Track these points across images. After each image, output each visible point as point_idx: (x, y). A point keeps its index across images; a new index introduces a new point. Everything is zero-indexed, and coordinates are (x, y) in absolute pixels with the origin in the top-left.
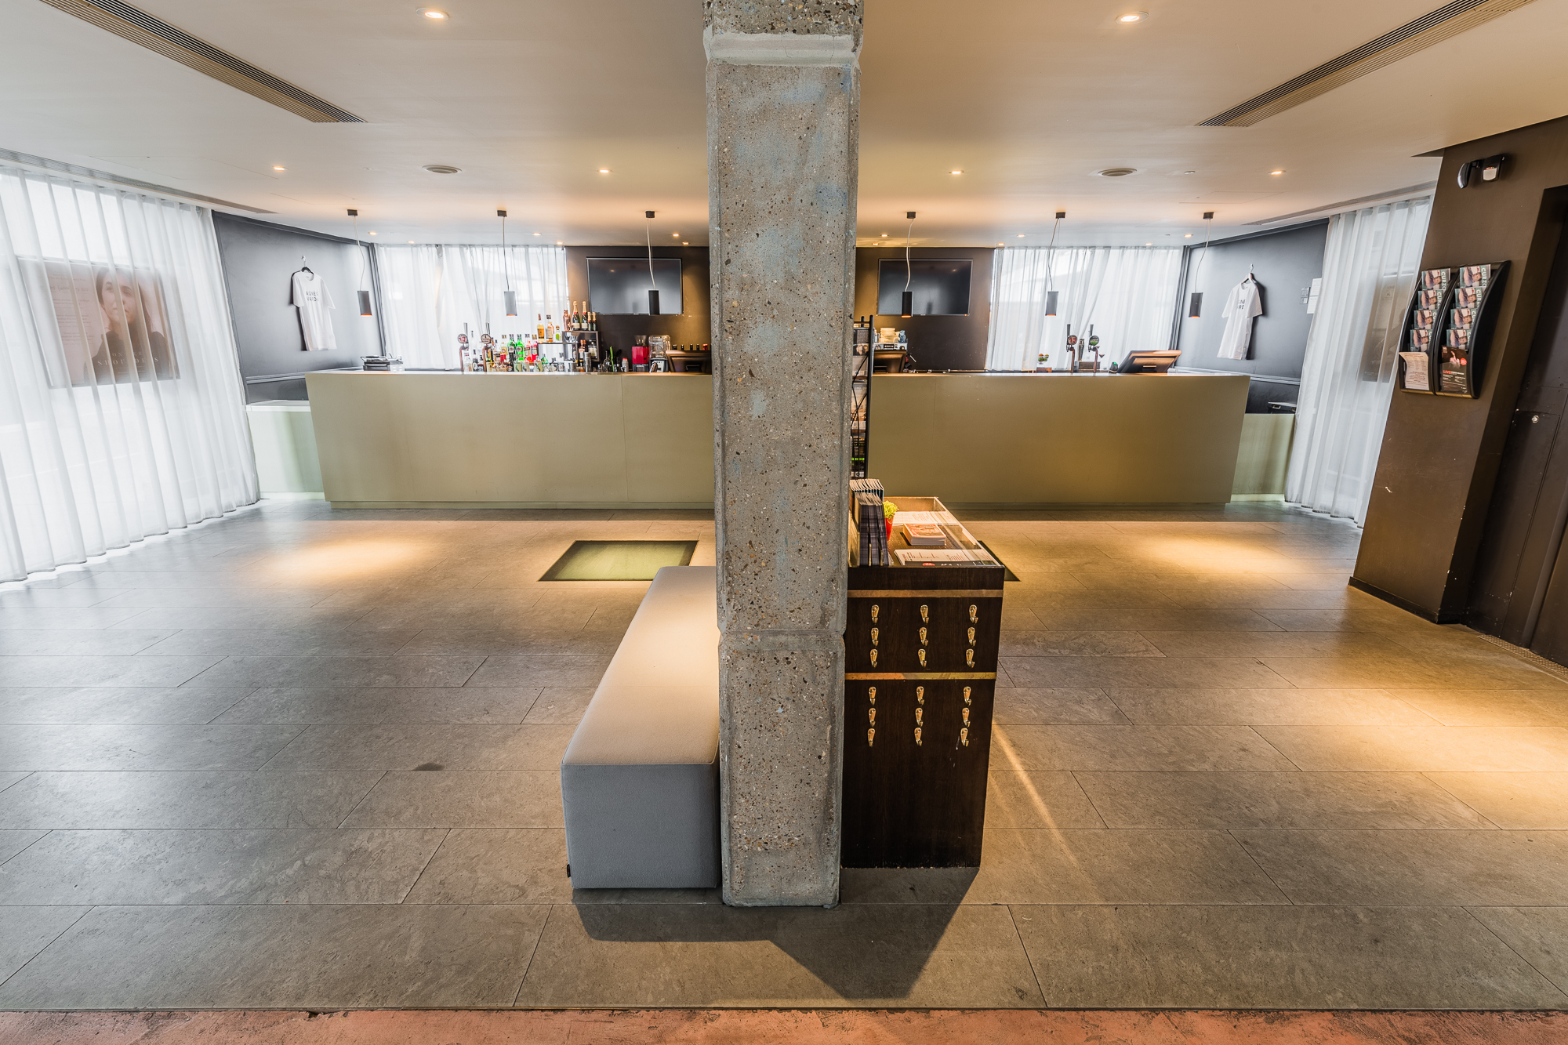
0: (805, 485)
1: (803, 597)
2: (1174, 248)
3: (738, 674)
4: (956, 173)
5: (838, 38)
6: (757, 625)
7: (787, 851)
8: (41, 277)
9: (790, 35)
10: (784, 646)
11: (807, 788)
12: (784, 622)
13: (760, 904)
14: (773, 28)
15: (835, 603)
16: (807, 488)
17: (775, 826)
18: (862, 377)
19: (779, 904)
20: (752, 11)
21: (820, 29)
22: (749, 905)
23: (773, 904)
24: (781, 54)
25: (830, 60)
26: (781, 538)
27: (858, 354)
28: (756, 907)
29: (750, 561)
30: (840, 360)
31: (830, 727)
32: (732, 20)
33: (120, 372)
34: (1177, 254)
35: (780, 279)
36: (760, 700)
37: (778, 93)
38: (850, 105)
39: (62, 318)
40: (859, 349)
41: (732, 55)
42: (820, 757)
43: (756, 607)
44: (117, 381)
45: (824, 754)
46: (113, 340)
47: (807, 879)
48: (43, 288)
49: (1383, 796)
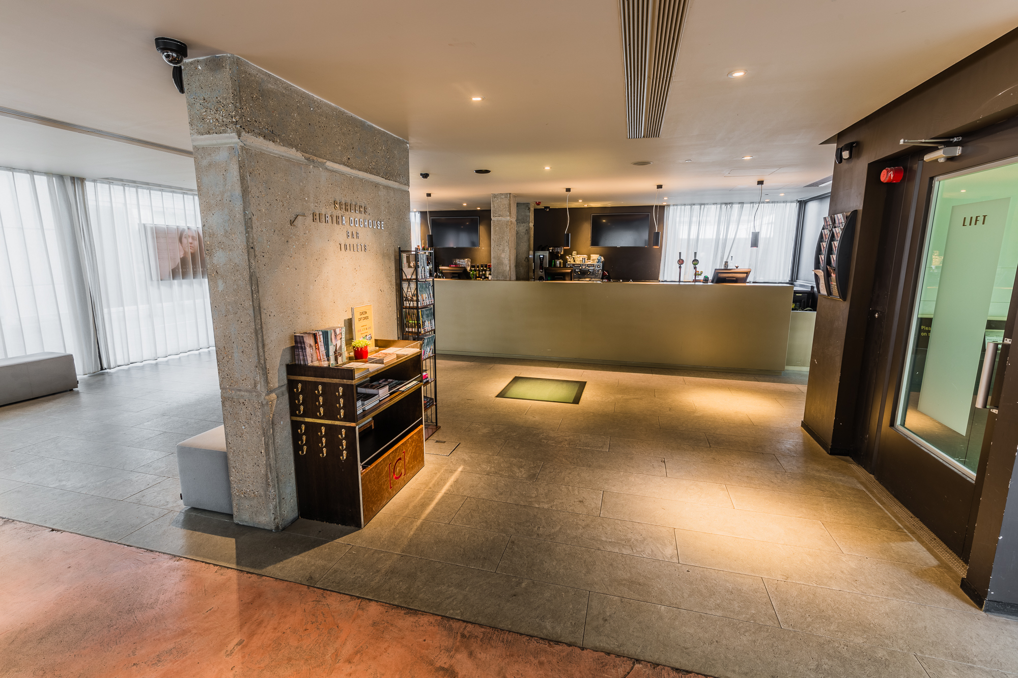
0: (241, 322)
1: (246, 373)
2: (792, 202)
3: (226, 408)
4: (547, 168)
5: (231, 134)
6: (231, 386)
7: (254, 498)
8: (152, 233)
9: (215, 135)
10: (242, 396)
11: (258, 468)
12: (240, 385)
13: (245, 524)
14: (209, 133)
15: (259, 378)
16: (242, 323)
17: (247, 485)
18: (414, 279)
19: (253, 525)
20: (201, 127)
21: (225, 132)
22: (241, 524)
23: (251, 525)
24: (214, 142)
25: (230, 143)
26: (235, 346)
27: (411, 267)
28: (244, 525)
29: (225, 355)
30: (248, 267)
31: (263, 438)
32: (195, 130)
33: (184, 275)
34: (794, 207)
35: (222, 232)
36: (235, 421)
37: (214, 157)
38: (239, 160)
39: (159, 251)
40: (412, 264)
41: (199, 144)
42: (261, 453)
43: (229, 377)
44: (183, 278)
45: (263, 451)
46: (183, 261)
47: (263, 515)
48: (153, 238)
49: (630, 536)
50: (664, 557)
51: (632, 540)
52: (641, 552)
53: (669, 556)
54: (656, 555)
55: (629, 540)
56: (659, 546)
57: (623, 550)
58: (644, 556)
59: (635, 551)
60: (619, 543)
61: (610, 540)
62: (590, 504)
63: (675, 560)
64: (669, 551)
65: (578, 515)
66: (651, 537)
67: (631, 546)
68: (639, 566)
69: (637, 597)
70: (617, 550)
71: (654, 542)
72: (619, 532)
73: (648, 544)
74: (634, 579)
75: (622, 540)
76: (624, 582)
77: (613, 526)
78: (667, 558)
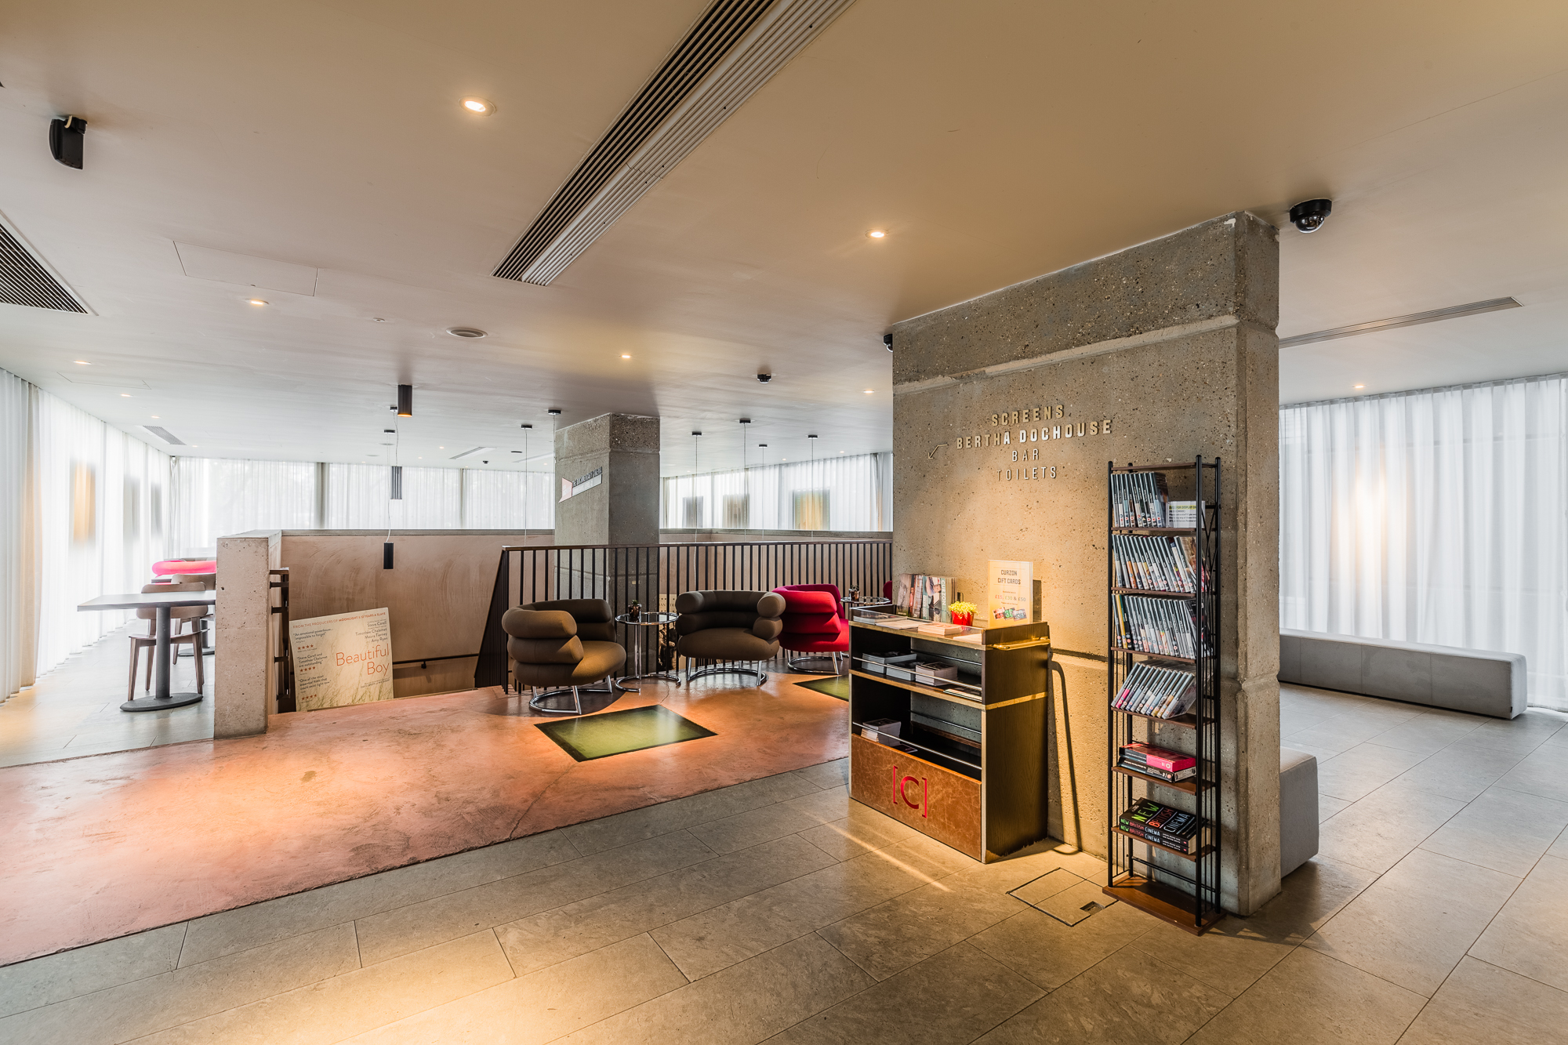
49: (581, 928)
50: (517, 924)
51: (573, 924)
52: (551, 917)
53: (510, 929)
54: (529, 922)
55: (577, 922)
56: (531, 936)
57: (576, 907)
58: (544, 914)
59: (561, 913)
60: (588, 911)
61: (602, 909)
62: (680, 942)
63: (499, 929)
64: (512, 937)
65: (680, 918)
66: (548, 942)
67: (570, 916)
68: (545, 899)
69: (532, 874)
70: (584, 902)
71: (540, 938)
72: (599, 925)
73: (548, 930)
74: (543, 885)
75: (586, 917)
76: (553, 878)
77: (615, 928)
78: (512, 926)
